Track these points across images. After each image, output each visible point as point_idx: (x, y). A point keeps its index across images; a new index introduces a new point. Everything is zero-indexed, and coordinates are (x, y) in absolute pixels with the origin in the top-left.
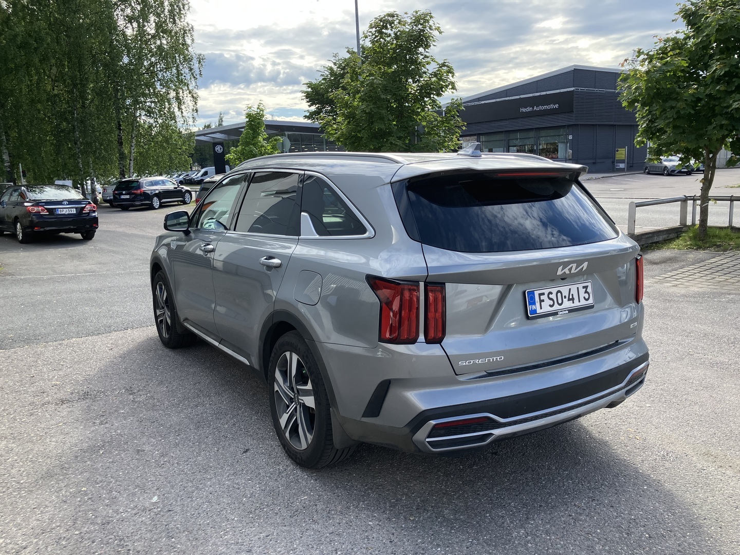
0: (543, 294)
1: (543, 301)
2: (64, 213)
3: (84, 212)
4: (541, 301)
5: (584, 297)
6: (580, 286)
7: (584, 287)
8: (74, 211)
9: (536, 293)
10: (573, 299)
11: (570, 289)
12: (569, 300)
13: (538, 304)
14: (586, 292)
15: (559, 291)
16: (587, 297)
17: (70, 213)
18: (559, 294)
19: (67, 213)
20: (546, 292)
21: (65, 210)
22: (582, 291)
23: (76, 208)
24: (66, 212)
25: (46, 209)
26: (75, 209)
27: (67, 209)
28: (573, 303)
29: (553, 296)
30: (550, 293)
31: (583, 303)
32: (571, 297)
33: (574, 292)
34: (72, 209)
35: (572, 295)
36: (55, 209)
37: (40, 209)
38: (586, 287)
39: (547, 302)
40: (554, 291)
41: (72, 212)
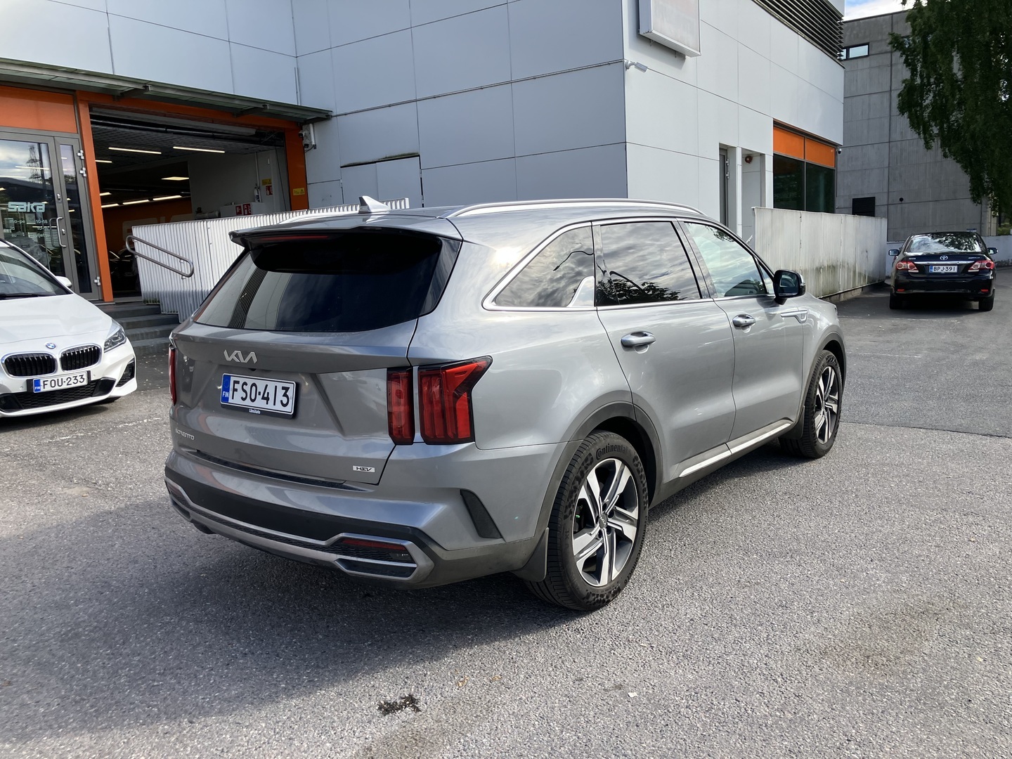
0: (238, 382)
1: (236, 390)
2: (939, 271)
3: (969, 271)
4: (235, 390)
5: (281, 401)
6: (280, 385)
7: (283, 388)
8: (955, 270)
9: (232, 379)
10: (267, 399)
11: (267, 386)
12: (263, 398)
13: (231, 392)
14: (285, 395)
15: (254, 385)
16: (285, 402)
17: (949, 271)
18: (254, 388)
19: (945, 271)
20: (242, 381)
21: (942, 267)
22: (281, 392)
23: (958, 265)
24: (942, 270)
25: (916, 265)
26: (956, 267)
27: (945, 267)
28: (267, 403)
29: (247, 388)
30: (245, 384)
31: (279, 407)
32: (266, 396)
33: (271, 390)
34: (953, 267)
35: (268, 393)
36: (928, 265)
37: (909, 265)
38: (286, 389)
39: (240, 394)
40: (250, 382)
41: (952, 271)
